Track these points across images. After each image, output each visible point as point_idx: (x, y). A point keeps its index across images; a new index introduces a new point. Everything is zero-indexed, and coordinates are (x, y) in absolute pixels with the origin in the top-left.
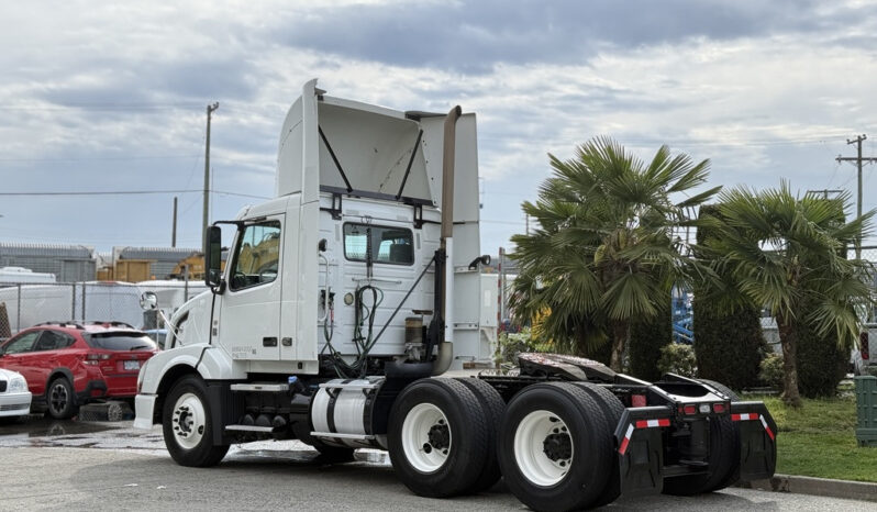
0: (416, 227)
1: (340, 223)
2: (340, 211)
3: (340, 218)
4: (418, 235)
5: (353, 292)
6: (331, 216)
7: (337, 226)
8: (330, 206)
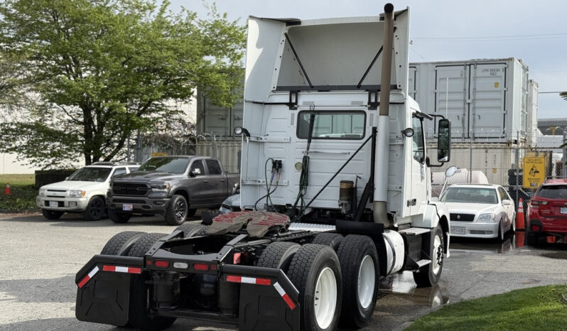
0: (369, 109)
1: (296, 112)
2: (296, 103)
3: (296, 109)
4: (372, 115)
5: (301, 161)
6: (288, 108)
7: (293, 115)
8: (288, 101)
